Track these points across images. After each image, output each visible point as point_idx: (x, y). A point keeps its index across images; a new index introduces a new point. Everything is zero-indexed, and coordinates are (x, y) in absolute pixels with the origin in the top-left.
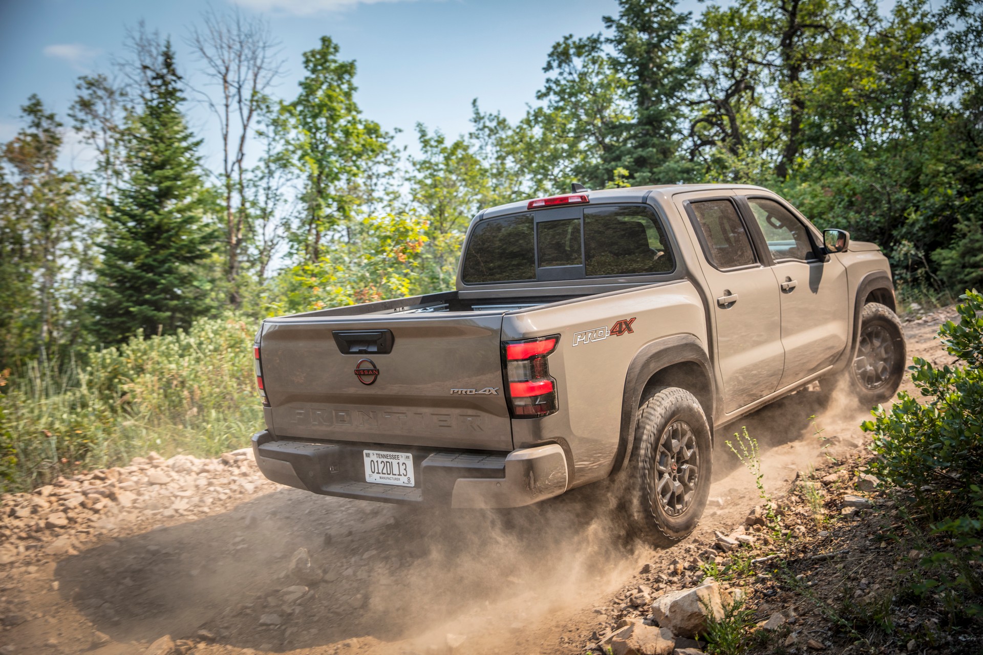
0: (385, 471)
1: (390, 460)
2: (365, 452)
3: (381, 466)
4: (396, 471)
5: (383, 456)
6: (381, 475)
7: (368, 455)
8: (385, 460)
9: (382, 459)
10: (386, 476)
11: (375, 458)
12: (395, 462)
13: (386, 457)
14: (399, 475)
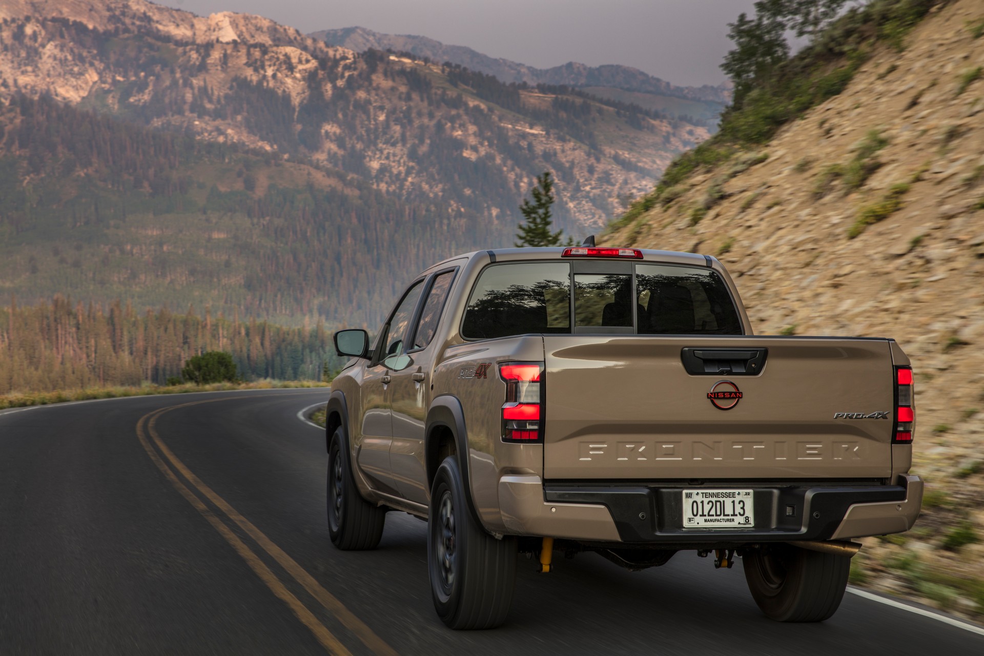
0: (713, 512)
1: (721, 500)
2: (685, 492)
3: (707, 507)
4: (729, 510)
5: (712, 495)
6: (707, 518)
7: (689, 496)
8: (714, 500)
9: (710, 499)
10: (715, 517)
11: (699, 499)
12: (728, 502)
13: (717, 495)
14: (734, 515)
